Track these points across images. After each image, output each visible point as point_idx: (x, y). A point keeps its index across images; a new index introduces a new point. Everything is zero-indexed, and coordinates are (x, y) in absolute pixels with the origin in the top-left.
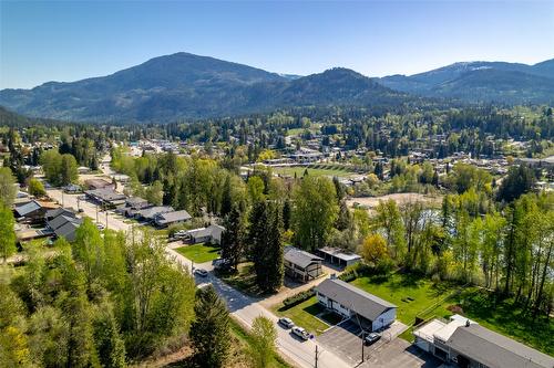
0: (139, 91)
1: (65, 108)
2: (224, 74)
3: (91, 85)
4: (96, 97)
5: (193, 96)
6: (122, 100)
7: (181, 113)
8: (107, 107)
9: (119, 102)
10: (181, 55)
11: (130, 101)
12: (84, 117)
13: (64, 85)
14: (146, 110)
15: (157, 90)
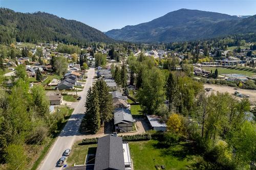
0: (161, 28)
1: (131, 36)
2: (203, 18)
3: (142, 26)
4: (143, 31)
5: (185, 30)
6: (153, 32)
7: (178, 38)
8: (147, 35)
9: (152, 33)
10: (182, 10)
11: (157, 33)
12: (137, 40)
13: (132, 26)
14: (162, 37)
15: (169, 27)
